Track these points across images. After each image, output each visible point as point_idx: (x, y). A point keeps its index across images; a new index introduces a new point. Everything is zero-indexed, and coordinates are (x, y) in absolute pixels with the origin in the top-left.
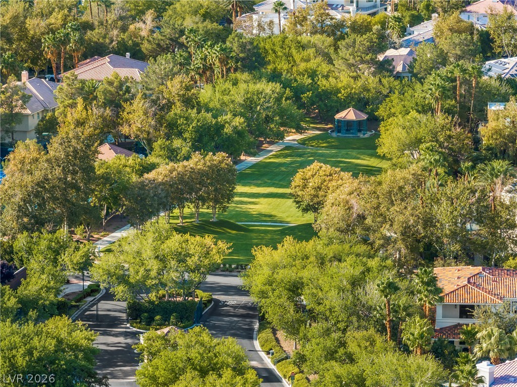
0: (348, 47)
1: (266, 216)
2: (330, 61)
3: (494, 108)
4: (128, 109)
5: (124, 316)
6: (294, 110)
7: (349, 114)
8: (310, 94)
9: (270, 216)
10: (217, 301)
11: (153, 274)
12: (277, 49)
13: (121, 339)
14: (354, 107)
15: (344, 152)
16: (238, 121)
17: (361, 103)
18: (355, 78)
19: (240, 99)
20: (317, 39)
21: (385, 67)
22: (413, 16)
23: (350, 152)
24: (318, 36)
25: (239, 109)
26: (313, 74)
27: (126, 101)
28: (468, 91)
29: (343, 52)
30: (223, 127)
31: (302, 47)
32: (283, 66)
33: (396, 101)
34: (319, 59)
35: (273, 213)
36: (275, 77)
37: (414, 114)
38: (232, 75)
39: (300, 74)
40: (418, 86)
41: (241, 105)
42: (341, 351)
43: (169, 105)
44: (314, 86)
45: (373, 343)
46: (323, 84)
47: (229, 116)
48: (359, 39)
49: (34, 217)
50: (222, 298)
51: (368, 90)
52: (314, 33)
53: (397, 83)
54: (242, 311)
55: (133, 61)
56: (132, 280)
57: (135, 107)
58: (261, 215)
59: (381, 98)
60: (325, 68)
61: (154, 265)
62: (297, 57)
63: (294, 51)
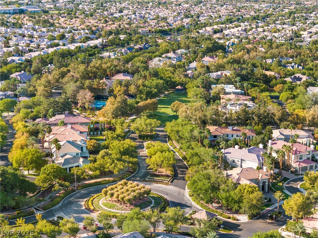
0: (178, 71)
2: (174, 74)
3: (213, 86)
4: (130, 87)
5: (138, 138)
6: (167, 87)
7: (179, 87)
8: (170, 82)
10: (157, 134)
11: (144, 128)
12: (161, 71)
13: (138, 143)
14: (180, 85)
15: (179, 96)
16: (156, 90)
17: (182, 85)
18: (180, 78)
19: (155, 84)
21: (186, 76)
22: (189, 61)
23: (180, 96)
24: (170, 68)
25: (155, 87)
26: (170, 77)
27: (129, 85)
28: (207, 82)
29: (177, 72)
30: (152, 91)
31: (167, 71)
32: (162, 75)
33: (190, 84)
34: (171, 74)
35: (165, 112)
36: (161, 78)
37: (195, 88)
38: (152, 78)
39: (167, 77)
40: (195, 80)
42: (191, 147)
43: (139, 86)
45: (197, 145)
46: (173, 80)
47: (153, 89)
48: (181, 69)
49: (115, 115)
50: (158, 133)
51: (183, 81)
53: (190, 80)
54: (163, 136)
55: (128, 74)
56: (140, 130)
57: (132, 87)
58: (163, 112)
59: (186, 83)
60: (172, 76)
61: (145, 127)
62: (166, 73)
63: (165, 72)
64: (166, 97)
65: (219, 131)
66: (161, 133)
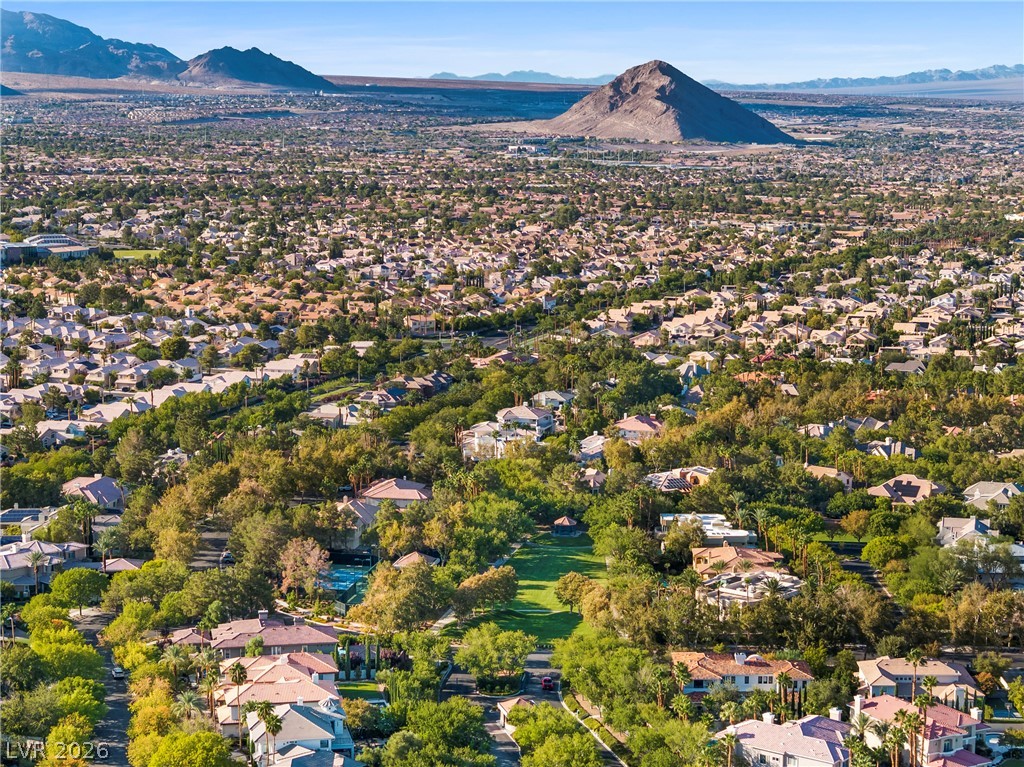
0: (558, 472)
1: (533, 604)
2: (545, 481)
3: (665, 519)
4: (427, 527)
5: (474, 685)
7: (563, 521)
8: (536, 507)
9: (536, 604)
10: (527, 673)
11: (494, 660)
12: (506, 471)
14: (566, 515)
16: (502, 534)
17: (571, 512)
18: (565, 494)
19: (495, 516)
20: (530, 461)
21: (583, 486)
22: (578, 431)
23: (571, 550)
24: (530, 459)
25: (497, 524)
26: (535, 491)
27: (425, 521)
28: (647, 507)
29: (555, 475)
30: (493, 539)
31: (522, 469)
32: (511, 484)
33: (595, 512)
34: (536, 479)
35: (537, 602)
36: (511, 495)
37: (614, 525)
38: (483, 495)
39: (526, 491)
40: (610, 501)
41: (497, 520)
43: (454, 523)
44: (538, 501)
46: (544, 499)
47: (494, 531)
48: (567, 468)
49: (404, 618)
50: (531, 670)
51: (575, 503)
52: (527, 457)
53: (593, 497)
55: (410, 482)
56: (482, 664)
57: (432, 526)
58: (529, 603)
59: (584, 509)
60: (542, 486)
61: (495, 655)
62: (521, 478)
63: (518, 473)
64: (528, 554)
65: (708, 666)
66: (537, 672)
